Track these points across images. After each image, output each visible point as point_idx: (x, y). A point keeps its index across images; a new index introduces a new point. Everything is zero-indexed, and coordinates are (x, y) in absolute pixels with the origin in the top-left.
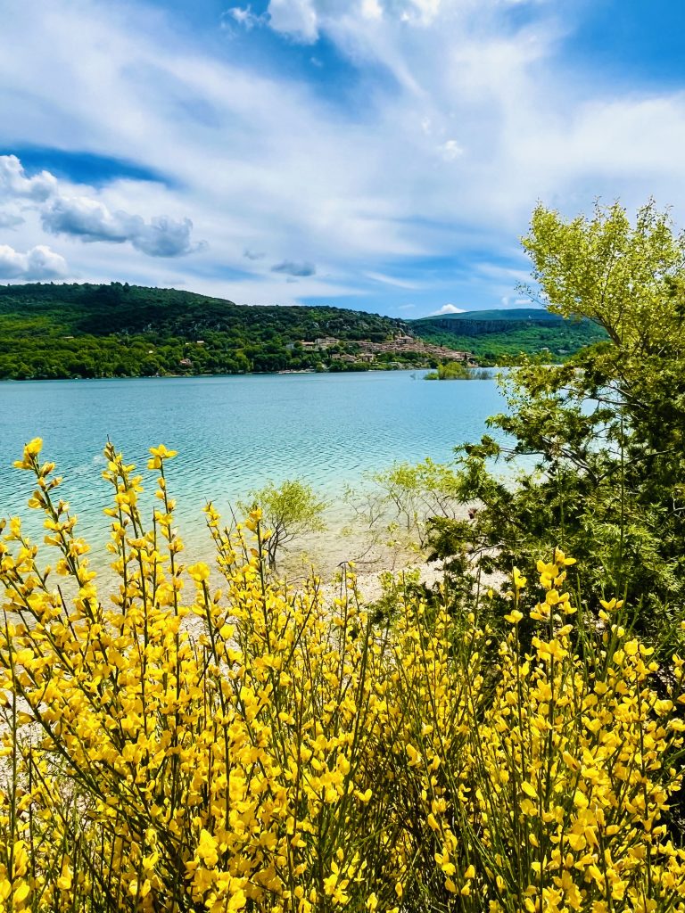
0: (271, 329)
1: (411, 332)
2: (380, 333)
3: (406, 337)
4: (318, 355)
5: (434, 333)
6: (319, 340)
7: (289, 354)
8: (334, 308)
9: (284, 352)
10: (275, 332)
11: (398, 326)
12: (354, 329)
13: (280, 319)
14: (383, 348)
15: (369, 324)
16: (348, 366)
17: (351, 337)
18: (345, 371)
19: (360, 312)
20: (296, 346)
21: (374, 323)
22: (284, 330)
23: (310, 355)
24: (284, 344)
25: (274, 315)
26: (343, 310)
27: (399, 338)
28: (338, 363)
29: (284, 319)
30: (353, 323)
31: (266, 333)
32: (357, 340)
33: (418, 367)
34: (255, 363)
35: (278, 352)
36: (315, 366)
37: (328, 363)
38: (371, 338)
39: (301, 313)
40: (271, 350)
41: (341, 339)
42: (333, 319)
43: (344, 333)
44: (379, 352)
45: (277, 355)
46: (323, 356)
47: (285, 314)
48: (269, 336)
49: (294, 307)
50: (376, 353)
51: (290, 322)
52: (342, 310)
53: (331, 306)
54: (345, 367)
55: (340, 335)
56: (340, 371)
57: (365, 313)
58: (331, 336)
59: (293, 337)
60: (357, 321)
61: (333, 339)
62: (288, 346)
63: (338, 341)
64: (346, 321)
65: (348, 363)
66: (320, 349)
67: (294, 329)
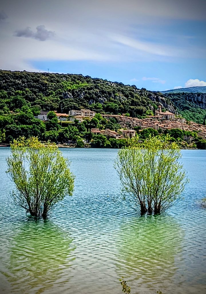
0: (19, 97)
1: (171, 107)
2: (139, 108)
3: (167, 113)
4: (75, 128)
5: (188, 108)
6: (73, 112)
7: (43, 125)
8: (87, 77)
9: (38, 123)
10: (25, 101)
11: (157, 100)
12: (110, 101)
13: (30, 86)
14: (144, 123)
15: (127, 96)
16: (111, 142)
17: (108, 109)
18: (108, 147)
19: (116, 83)
20: (50, 117)
21: (132, 96)
22: (34, 99)
23: (66, 128)
24: (36, 115)
25: (23, 82)
26: (98, 80)
27: (160, 113)
28: (101, 138)
29: (33, 87)
30: (110, 94)
31: (15, 101)
32: (115, 113)
33: (183, 147)
34: (7, 134)
35: (31, 123)
36: (74, 140)
37: (88, 137)
38: (129, 112)
39: (52, 81)
40: (22, 120)
41: (97, 112)
42: (88, 89)
43: (100, 105)
44: (139, 128)
45: (31, 127)
46: (81, 130)
47: (37, 81)
48: (17, 104)
49: (43, 74)
50: (137, 129)
51: (41, 90)
52: (96, 81)
53: (84, 75)
54: (108, 142)
55: (95, 107)
56: (103, 147)
57: (121, 84)
58: (86, 107)
59: (45, 107)
60: (114, 92)
61: (90, 111)
62: (40, 117)
63: (94, 114)
64: (103, 92)
65: (111, 139)
66: (76, 122)
67: (45, 98)
